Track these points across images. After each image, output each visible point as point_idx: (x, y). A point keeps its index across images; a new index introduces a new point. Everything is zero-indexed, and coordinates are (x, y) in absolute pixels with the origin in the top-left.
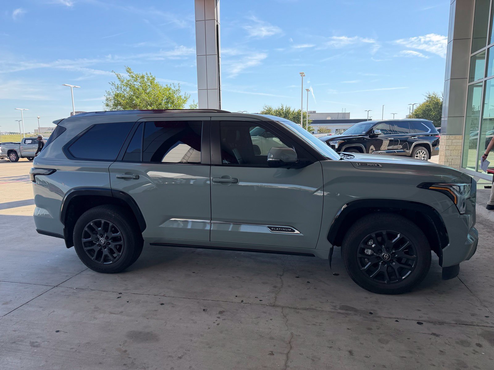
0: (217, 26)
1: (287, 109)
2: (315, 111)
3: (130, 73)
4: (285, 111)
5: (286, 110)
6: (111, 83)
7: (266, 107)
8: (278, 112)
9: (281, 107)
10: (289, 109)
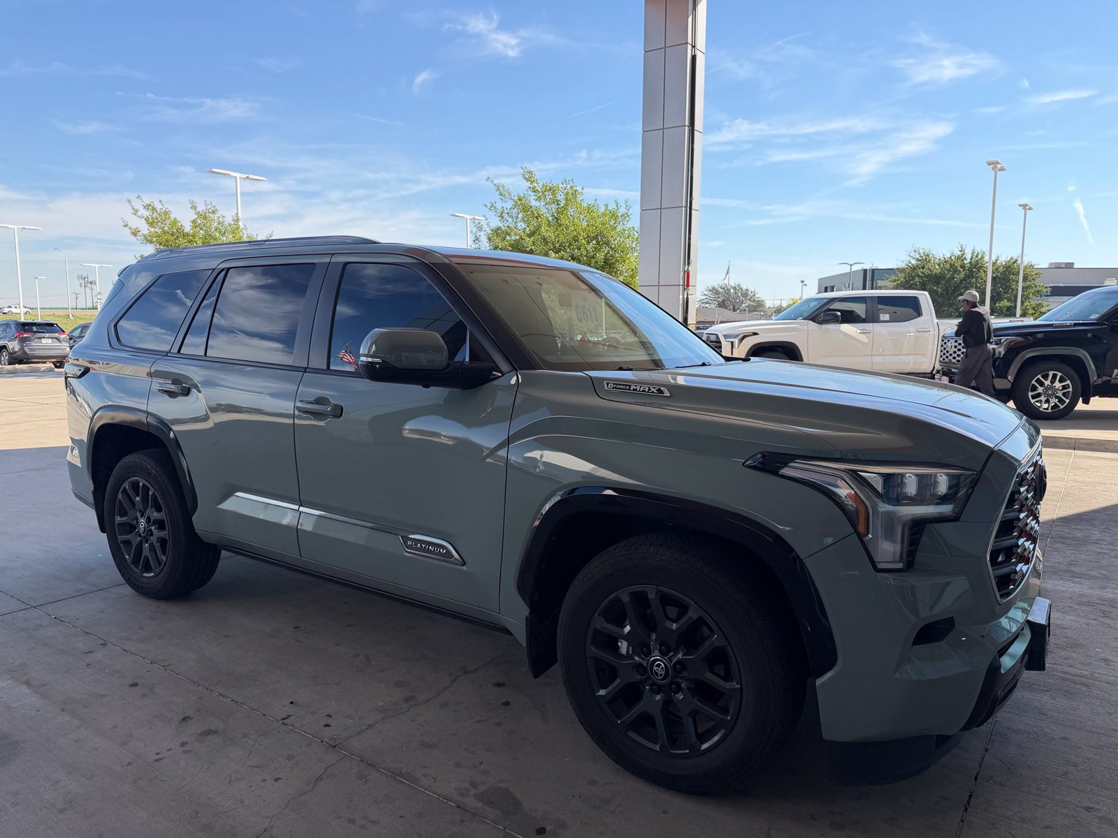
0: (694, 58)
1: (974, 257)
2: (1073, 264)
3: (532, 182)
4: (970, 263)
5: (971, 259)
6: (489, 205)
7: (915, 251)
8: (948, 266)
9: (960, 253)
10: (980, 257)
